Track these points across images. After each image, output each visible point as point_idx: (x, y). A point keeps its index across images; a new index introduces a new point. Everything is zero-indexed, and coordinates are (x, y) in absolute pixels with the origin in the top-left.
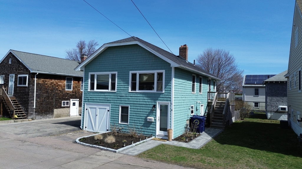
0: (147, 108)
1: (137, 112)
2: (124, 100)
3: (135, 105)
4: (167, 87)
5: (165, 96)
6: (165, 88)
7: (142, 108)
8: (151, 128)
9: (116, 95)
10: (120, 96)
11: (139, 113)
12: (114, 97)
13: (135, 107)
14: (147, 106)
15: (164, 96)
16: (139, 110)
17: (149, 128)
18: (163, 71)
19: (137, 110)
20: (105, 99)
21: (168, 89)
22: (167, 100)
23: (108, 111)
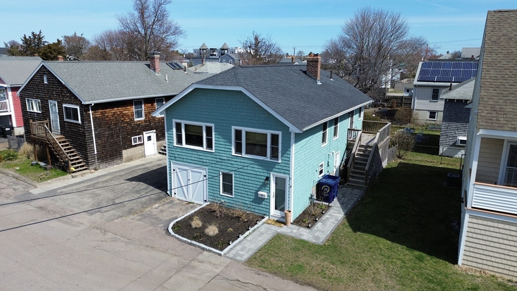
0: (258, 180)
1: (244, 183)
2: (226, 164)
3: (241, 174)
4: (285, 155)
5: (282, 168)
6: (282, 157)
7: (250, 178)
8: (263, 206)
9: (214, 156)
10: (220, 159)
11: (247, 184)
12: (212, 159)
13: (241, 177)
14: (257, 177)
15: (280, 167)
16: (247, 181)
17: (260, 206)
18: (280, 133)
19: (244, 181)
20: (199, 160)
21: (286, 159)
22: (284, 173)
23: (205, 176)
